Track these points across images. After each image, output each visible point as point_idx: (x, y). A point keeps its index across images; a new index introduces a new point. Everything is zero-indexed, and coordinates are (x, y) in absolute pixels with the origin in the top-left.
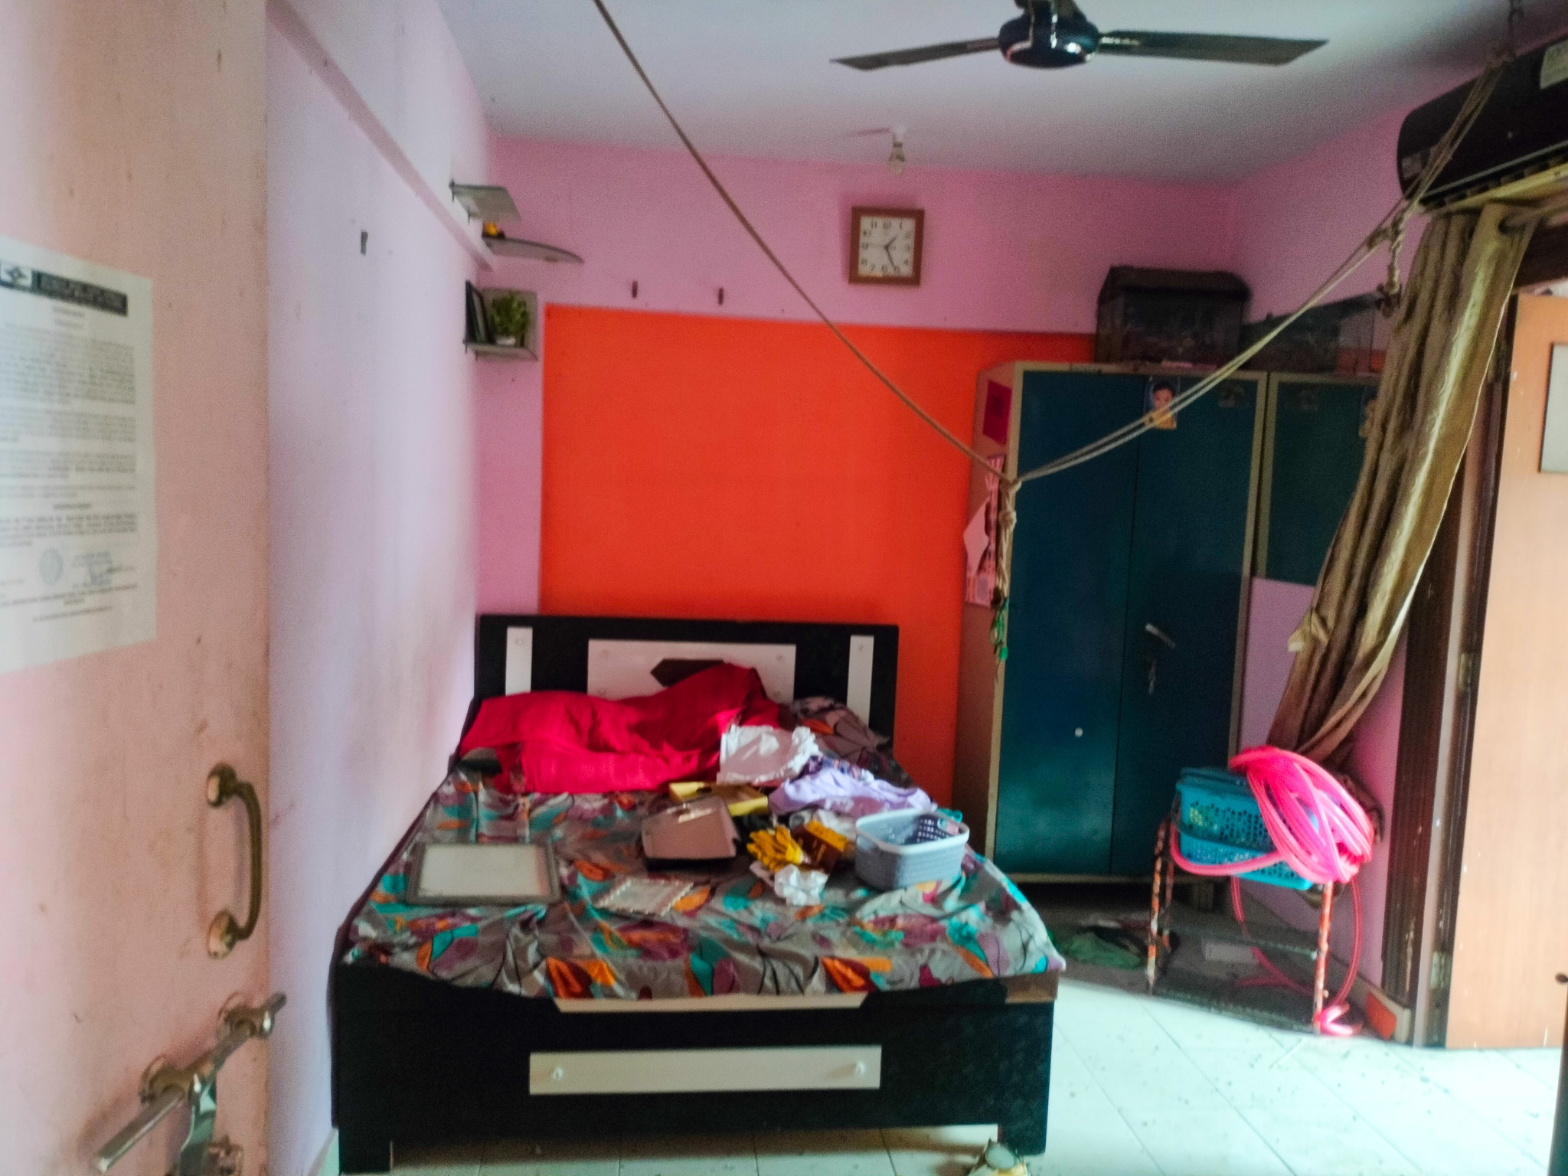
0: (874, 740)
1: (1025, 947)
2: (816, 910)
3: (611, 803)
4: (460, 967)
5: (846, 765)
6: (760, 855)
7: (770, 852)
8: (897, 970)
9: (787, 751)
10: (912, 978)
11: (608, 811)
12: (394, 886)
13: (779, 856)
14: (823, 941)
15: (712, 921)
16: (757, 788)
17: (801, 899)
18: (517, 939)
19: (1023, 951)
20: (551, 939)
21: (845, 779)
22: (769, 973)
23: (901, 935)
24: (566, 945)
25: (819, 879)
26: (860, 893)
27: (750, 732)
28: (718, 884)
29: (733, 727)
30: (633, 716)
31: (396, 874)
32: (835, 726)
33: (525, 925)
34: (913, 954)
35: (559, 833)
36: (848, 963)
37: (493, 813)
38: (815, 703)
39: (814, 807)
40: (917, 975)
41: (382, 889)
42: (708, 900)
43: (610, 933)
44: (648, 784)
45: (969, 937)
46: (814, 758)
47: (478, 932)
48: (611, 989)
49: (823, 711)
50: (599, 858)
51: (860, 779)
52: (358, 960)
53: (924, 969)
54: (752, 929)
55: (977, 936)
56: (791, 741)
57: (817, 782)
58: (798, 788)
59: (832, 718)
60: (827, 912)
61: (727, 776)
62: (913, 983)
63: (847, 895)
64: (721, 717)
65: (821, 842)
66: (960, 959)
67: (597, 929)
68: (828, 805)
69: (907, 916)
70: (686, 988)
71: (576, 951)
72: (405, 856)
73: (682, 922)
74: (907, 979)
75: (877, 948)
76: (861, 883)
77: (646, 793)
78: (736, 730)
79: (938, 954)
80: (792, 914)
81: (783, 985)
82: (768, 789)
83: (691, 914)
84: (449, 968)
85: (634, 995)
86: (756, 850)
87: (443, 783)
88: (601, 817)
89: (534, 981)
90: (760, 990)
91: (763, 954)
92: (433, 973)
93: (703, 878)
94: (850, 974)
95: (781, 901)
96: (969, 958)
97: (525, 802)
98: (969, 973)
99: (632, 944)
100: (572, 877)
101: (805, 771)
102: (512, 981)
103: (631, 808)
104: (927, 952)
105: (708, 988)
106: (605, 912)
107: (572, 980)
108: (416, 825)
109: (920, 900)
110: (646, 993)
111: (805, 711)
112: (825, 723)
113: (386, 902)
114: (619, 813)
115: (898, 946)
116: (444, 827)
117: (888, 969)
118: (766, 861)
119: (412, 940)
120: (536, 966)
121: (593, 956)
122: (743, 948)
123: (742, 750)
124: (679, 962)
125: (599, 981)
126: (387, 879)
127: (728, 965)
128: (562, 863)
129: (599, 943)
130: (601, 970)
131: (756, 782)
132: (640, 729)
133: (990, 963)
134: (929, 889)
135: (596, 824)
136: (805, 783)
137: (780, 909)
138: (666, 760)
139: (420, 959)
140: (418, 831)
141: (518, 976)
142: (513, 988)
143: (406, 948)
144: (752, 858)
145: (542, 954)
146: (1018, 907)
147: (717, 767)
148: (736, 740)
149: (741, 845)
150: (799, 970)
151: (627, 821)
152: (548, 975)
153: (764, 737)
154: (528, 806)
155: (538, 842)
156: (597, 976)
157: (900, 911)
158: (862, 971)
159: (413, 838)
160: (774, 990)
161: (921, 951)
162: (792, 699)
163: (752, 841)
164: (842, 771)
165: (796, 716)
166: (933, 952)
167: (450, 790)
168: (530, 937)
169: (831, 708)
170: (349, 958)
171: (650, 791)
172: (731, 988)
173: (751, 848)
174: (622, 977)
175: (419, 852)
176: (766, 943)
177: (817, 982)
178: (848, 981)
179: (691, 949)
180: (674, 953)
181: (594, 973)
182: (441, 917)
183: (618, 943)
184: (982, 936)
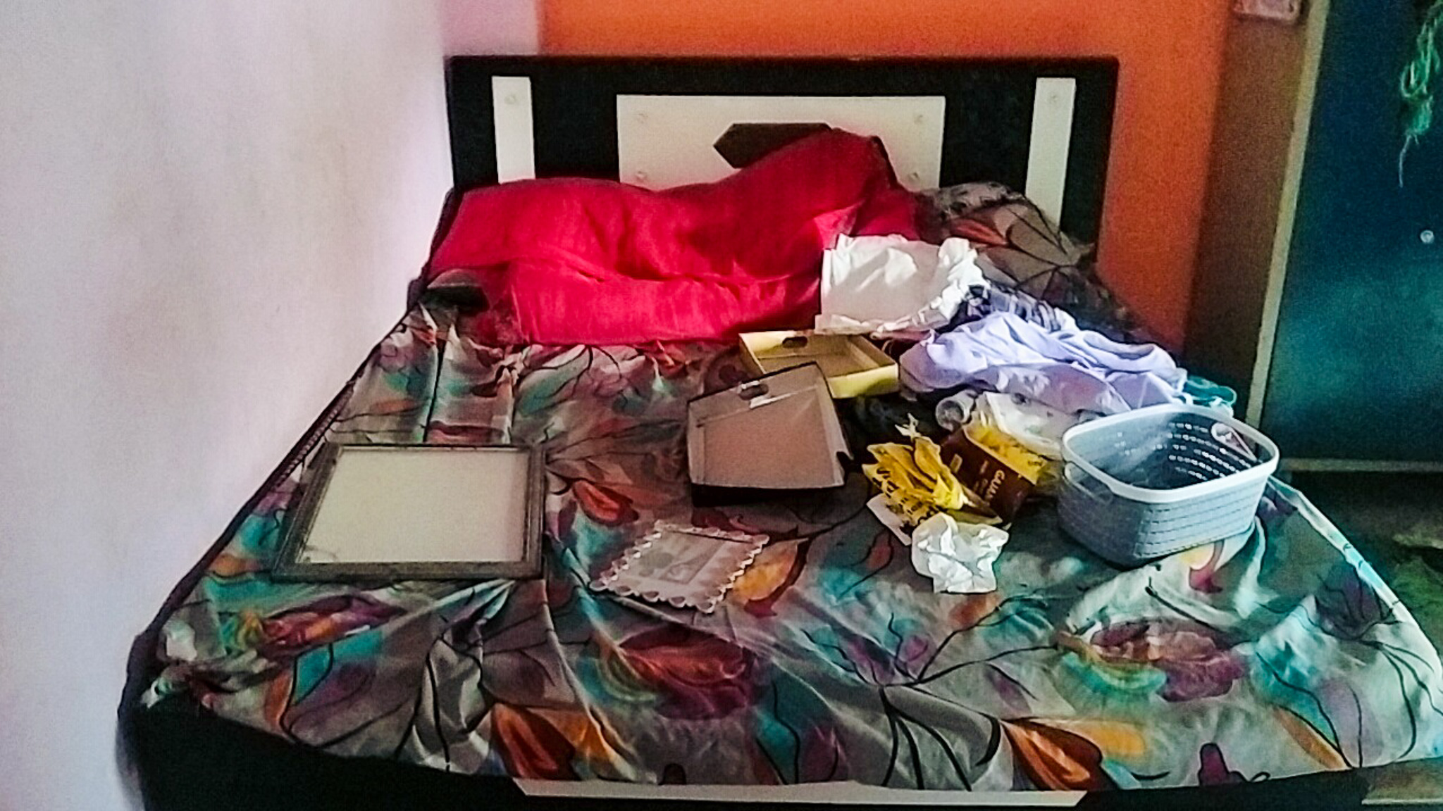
0: (1071, 253)
1: (1411, 708)
2: (990, 607)
3: (648, 363)
4: (337, 724)
5: (1029, 303)
6: (885, 486)
7: (905, 485)
8: (1156, 752)
9: (930, 280)
10: (1185, 770)
11: (640, 379)
12: (262, 539)
13: (920, 494)
14: (1008, 686)
15: (796, 628)
16: (878, 343)
17: (960, 581)
18: (442, 662)
19: (1408, 718)
20: (503, 663)
21: (1028, 330)
22: (903, 751)
23: (1160, 677)
24: (533, 677)
25: (993, 538)
26: (1069, 566)
27: (870, 246)
28: (812, 537)
29: (843, 238)
30: (684, 220)
31: (272, 512)
32: (1009, 232)
33: (462, 636)
34: (1186, 723)
35: (557, 422)
36: (1056, 736)
37: (464, 381)
38: (976, 194)
39: (978, 385)
40: (1196, 765)
41: (237, 548)
42: (792, 578)
43: (613, 654)
44: (710, 331)
45: (1296, 686)
46: (975, 291)
47: (378, 648)
48: (609, 765)
49: (990, 205)
50: (616, 475)
51: (1055, 328)
52: (167, 699)
53: (1210, 752)
54: (871, 651)
55: (1313, 682)
56: (938, 260)
57: (982, 335)
58: (949, 346)
59: (1004, 219)
60: (1009, 609)
61: (831, 321)
62: (1190, 779)
63: (1044, 569)
64: (823, 222)
65: (996, 465)
66: (1284, 735)
67: (590, 644)
68: (1002, 384)
69: (1167, 626)
70: (748, 773)
71: (550, 693)
72: (296, 476)
73: (745, 633)
74: (1175, 772)
75: (1113, 703)
76: (1071, 544)
77: (705, 347)
78: (847, 245)
79: (1239, 723)
80: (944, 611)
81: (929, 772)
82: (896, 347)
83: (759, 610)
84: (320, 723)
85: (653, 778)
86: (879, 477)
87: (393, 331)
88: (629, 392)
89: (471, 749)
90: (889, 779)
91: (894, 711)
92: (288, 732)
93: (784, 526)
94: (1061, 758)
95: (925, 583)
96: (1302, 734)
97: (517, 360)
98: (1301, 764)
99: (650, 681)
100: (566, 516)
101: (961, 317)
102: (432, 750)
103: (677, 374)
104: (1214, 717)
105: (788, 772)
106: (607, 600)
107: (537, 748)
108: (335, 410)
109: (1186, 587)
110: (673, 774)
111: (959, 208)
112: (993, 227)
113: (236, 578)
114: (658, 384)
115: (1155, 699)
116: (380, 411)
117: (1138, 751)
118: (897, 498)
119: (260, 666)
120: (473, 723)
121: (578, 705)
122: (852, 695)
123: (856, 275)
124: (734, 724)
125: (588, 752)
126: (253, 523)
127: (827, 734)
128: (555, 484)
129: (589, 676)
130: (591, 736)
131: (879, 334)
132: (698, 240)
133: (1343, 743)
134: (1201, 559)
135: (620, 405)
136: (961, 338)
137: (922, 601)
138: (736, 292)
139: (269, 704)
140: (334, 420)
141: (441, 740)
142: (434, 761)
143: (250, 680)
144: (872, 489)
145: (489, 699)
146: (1387, 616)
147: (815, 306)
148: (847, 259)
149: (853, 462)
150: (960, 747)
151: (670, 399)
152: (495, 740)
153: (892, 252)
154: (520, 367)
155: (519, 443)
156: (583, 744)
157: (1149, 614)
158: (1086, 753)
159: (323, 434)
160: (914, 782)
161: (1202, 712)
162: (937, 186)
163: (872, 460)
164: (1023, 316)
165: (943, 215)
166: (1226, 716)
167: (403, 340)
168: (470, 662)
169: (1004, 202)
170: (151, 698)
171: (709, 341)
172: (834, 772)
173: (870, 470)
174: (630, 749)
175: (325, 463)
176: (899, 689)
177: (998, 769)
178: (1058, 770)
179: (757, 695)
180: (726, 705)
181: (578, 740)
182: (323, 609)
183: (622, 675)
184: (1326, 685)
